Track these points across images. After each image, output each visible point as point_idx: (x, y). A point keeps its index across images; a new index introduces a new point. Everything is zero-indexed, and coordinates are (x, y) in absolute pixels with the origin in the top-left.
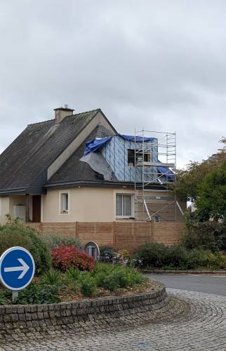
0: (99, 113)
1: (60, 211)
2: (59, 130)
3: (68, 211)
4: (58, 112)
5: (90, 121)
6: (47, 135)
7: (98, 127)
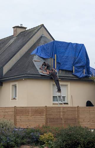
0: (43, 27)
1: (11, 99)
2: (15, 41)
3: (17, 98)
4: (15, 29)
5: (36, 33)
6: (8, 45)
7: (41, 37)
